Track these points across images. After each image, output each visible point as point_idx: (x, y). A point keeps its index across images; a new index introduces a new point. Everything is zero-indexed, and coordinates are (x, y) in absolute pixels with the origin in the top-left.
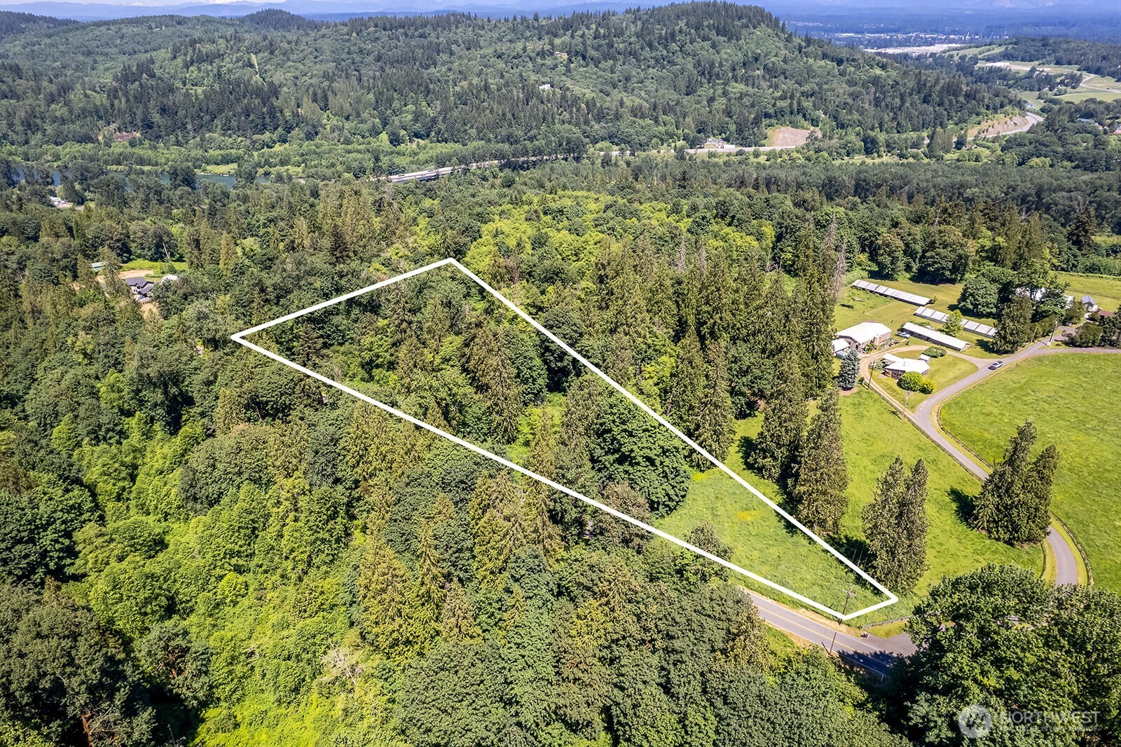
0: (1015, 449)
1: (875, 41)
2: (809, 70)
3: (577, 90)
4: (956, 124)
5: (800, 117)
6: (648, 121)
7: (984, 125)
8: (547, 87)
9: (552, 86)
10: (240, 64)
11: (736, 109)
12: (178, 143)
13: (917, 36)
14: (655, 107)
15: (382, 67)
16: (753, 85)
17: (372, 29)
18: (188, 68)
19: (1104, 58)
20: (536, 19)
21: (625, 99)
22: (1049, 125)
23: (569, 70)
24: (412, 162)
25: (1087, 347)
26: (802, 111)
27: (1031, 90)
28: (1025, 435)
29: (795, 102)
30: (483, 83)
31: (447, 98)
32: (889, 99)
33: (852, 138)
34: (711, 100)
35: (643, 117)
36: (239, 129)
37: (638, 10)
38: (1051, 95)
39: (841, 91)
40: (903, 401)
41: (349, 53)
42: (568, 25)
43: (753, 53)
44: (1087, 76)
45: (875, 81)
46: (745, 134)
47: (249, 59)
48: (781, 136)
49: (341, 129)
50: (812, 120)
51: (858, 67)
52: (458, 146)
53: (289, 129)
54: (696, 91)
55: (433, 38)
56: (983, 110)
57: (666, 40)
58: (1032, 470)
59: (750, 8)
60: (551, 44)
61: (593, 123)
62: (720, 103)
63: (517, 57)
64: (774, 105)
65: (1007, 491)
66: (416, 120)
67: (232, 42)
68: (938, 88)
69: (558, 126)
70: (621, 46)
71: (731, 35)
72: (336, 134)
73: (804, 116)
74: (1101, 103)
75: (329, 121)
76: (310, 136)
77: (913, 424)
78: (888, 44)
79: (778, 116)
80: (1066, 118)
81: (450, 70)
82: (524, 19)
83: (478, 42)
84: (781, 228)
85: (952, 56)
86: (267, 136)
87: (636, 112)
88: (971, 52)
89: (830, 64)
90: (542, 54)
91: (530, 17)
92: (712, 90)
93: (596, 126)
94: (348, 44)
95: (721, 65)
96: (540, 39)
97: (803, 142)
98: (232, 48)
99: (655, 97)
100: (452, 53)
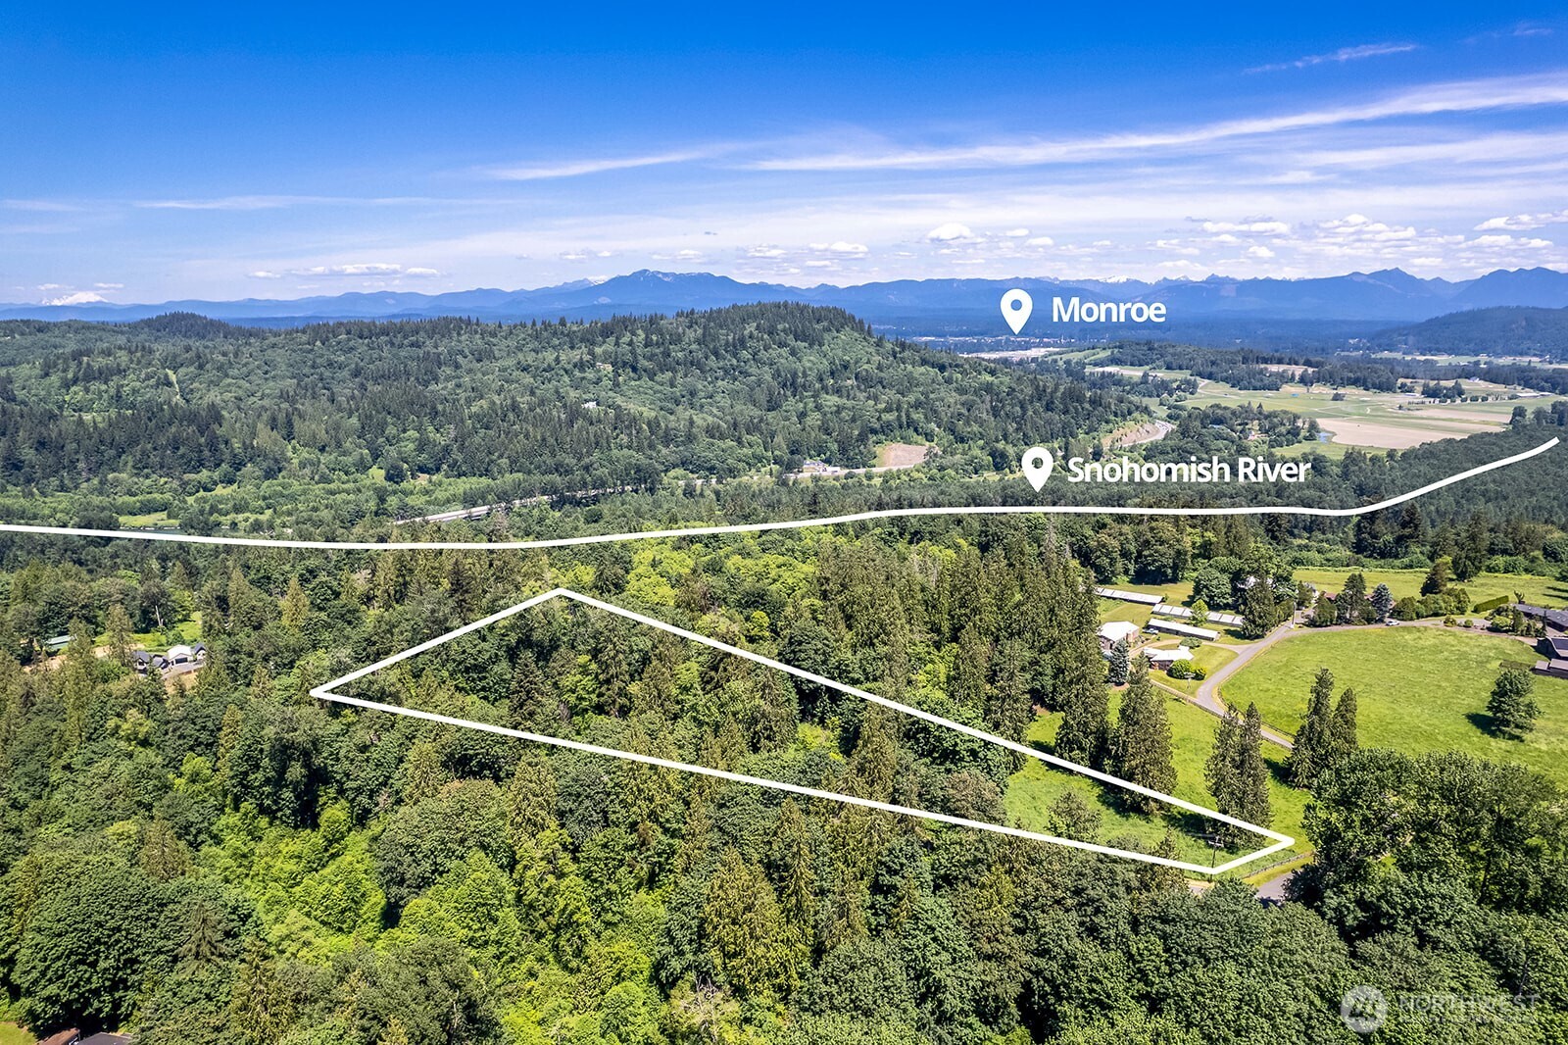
0: (1318, 697)
1: (962, 346)
2: (910, 377)
3: (632, 408)
4: (1087, 433)
5: (911, 431)
6: (730, 443)
7: (1116, 434)
8: (591, 405)
9: (598, 404)
10: (152, 382)
11: (834, 424)
12: (63, 488)
13: (1008, 340)
14: (735, 425)
15: (362, 384)
16: (848, 396)
17: (343, 337)
18: (68, 387)
19: (1213, 363)
20: (563, 323)
21: (695, 417)
22: (1184, 432)
23: (616, 385)
24: (428, 503)
25: (1327, 626)
26: (912, 424)
27: (1150, 396)
28: (1323, 682)
29: (903, 414)
30: (509, 402)
31: (462, 421)
32: (1008, 408)
33: (976, 452)
34: (802, 415)
35: (722, 437)
36: (162, 467)
37: (692, 312)
38: (1172, 401)
39: (952, 400)
40: (1179, 689)
41: (313, 367)
42: (607, 332)
43: (841, 360)
44: (1202, 383)
45: (988, 388)
46: (850, 451)
47: (166, 375)
48: (893, 454)
49: (316, 464)
50: (926, 434)
51: (964, 373)
52: (485, 481)
53: (238, 465)
54: (780, 406)
55: (429, 346)
56: (1112, 418)
57: (735, 347)
58: (1335, 717)
59: (828, 309)
60: (591, 353)
61: (660, 447)
62: (814, 419)
63: (549, 369)
64: (879, 419)
65: (1318, 742)
66: (420, 449)
67: (139, 354)
68: (1059, 394)
69: (615, 451)
70: (680, 355)
71: (814, 341)
72: (307, 471)
73: (916, 430)
74: (1226, 408)
75: (295, 455)
76: (270, 474)
77: (1200, 707)
78: (978, 348)
79: (886, 431)
80: (1198, 423)
81: (458, 386)
82: (546, 325)
83: (492, 351)
84: (986, 536)
85: (1055, 361)
86: (204, 475)
87: (711, 432)
88: (1075, 357)
89: (933, 371)
90: (581, 366)
91: (555, 322)
92: (801, 405)
93: (664, 451)
94: (311, 356)
95: (805, 375)
96: (572, 348)
97: (921, 460)
98: (139, 362)
99: (731, 414)
100: (457, 366)
